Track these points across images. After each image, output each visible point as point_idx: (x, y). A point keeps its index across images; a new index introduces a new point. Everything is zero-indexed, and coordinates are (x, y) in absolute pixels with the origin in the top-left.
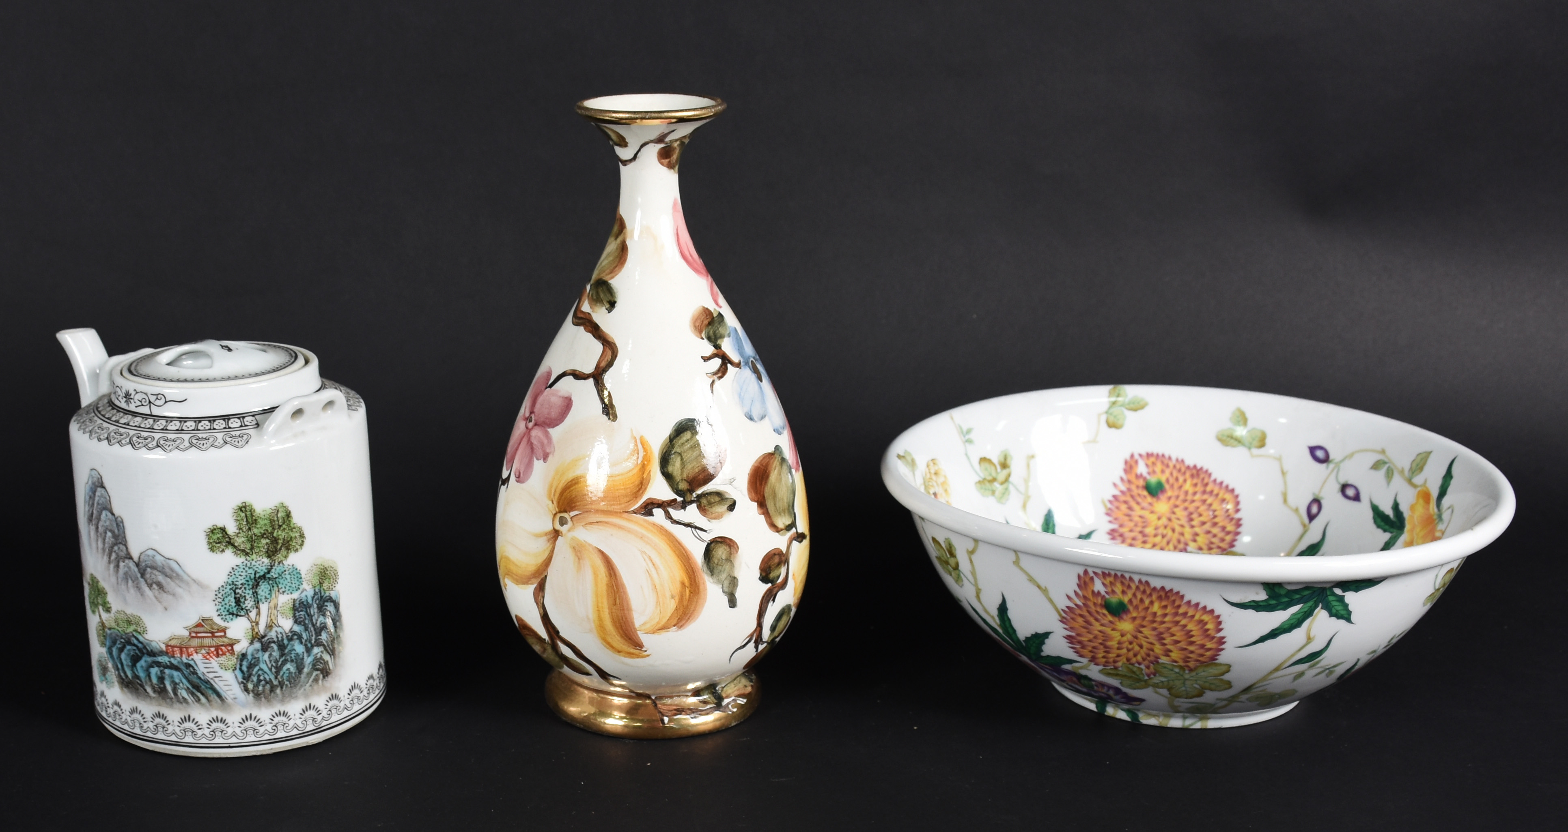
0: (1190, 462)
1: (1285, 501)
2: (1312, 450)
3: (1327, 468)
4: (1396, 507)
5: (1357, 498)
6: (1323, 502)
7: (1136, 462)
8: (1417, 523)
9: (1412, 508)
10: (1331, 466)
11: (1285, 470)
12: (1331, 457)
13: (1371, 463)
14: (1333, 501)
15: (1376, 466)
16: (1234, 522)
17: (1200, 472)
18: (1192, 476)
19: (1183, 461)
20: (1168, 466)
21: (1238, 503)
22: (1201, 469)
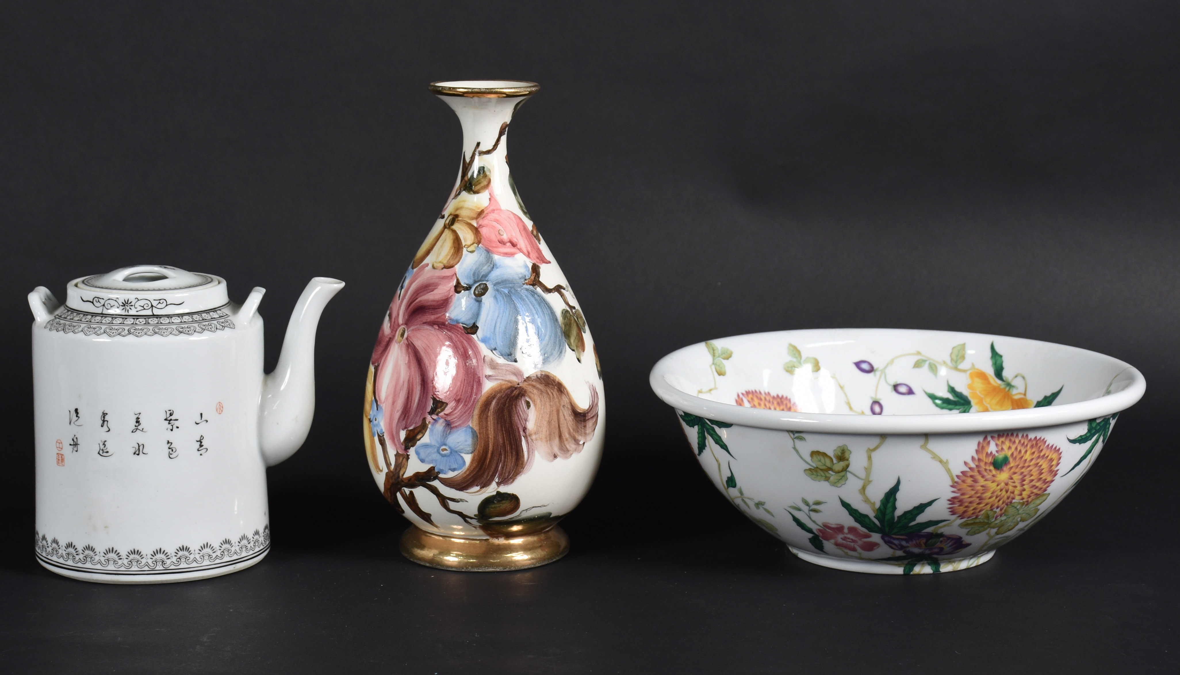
0: (774, 393)
1: (851, 408)
2: (858, 364)
3: (875, 375)
4: (952, 390)
5: (910, 392)
6: (882, 402)
7: (742, 399)
8: (982, 396)
9: (970, 387)
10: (878, 373)
11: (842, 384)
12: (875, 367)
13: (912, 364)
14: (889, 398)
15: (918, 365)
17: (782, 399)
18: (779, 403)
19: (769, 392)
20: (761, 398)
22: (782, 396)
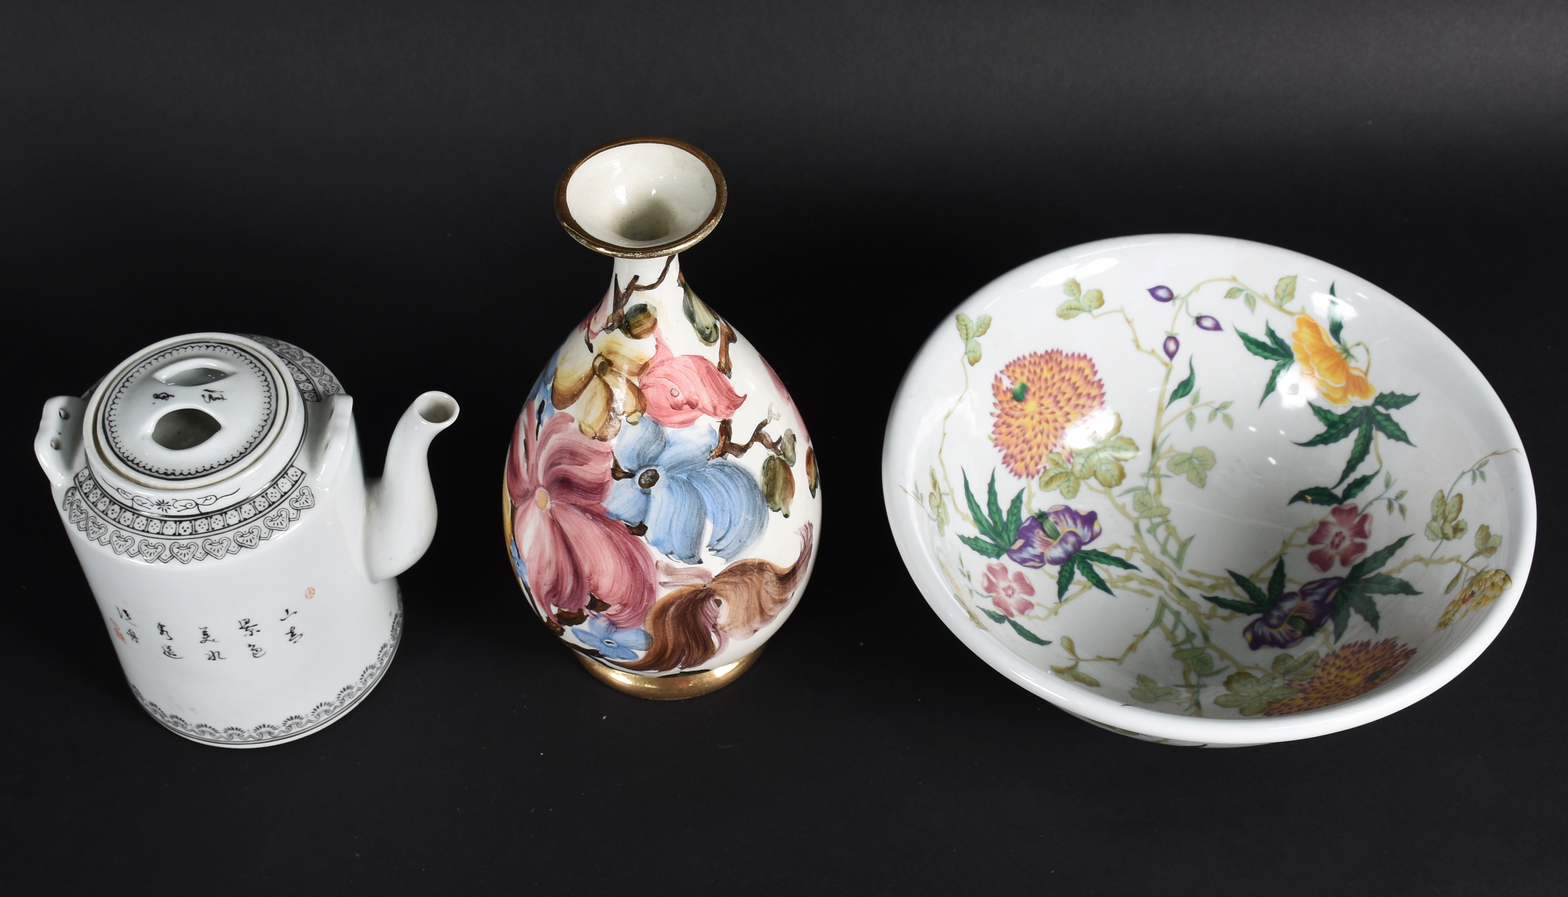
0: (1041, 351)
1: (1138, 347)
2: (1153, 292)
3: (1174, 305)
4: (1271, 334)
5: (1217, 327)
6: (1179, 338)
7: (1000, 379)
8: (1310, 353)
9: (1295, 336)
10: (1178, 302)
11: (1130, 319)
12: (1175, 294)
13: (1224, 291)
14: (1188, 334)
15: (1231, 294)
16: (1096, 384)
17: (1052, 355)
18: (1047, 362)
19: (1035, 353)
20: (1025, 366)
21: (1093, 366)
22: (1052, 351)
